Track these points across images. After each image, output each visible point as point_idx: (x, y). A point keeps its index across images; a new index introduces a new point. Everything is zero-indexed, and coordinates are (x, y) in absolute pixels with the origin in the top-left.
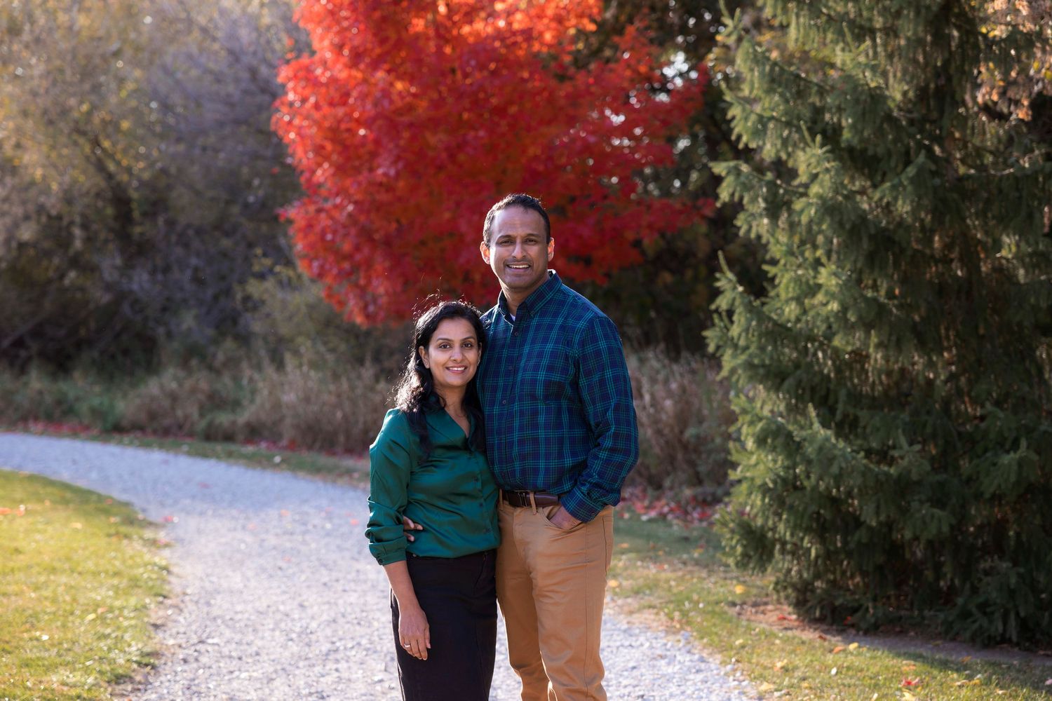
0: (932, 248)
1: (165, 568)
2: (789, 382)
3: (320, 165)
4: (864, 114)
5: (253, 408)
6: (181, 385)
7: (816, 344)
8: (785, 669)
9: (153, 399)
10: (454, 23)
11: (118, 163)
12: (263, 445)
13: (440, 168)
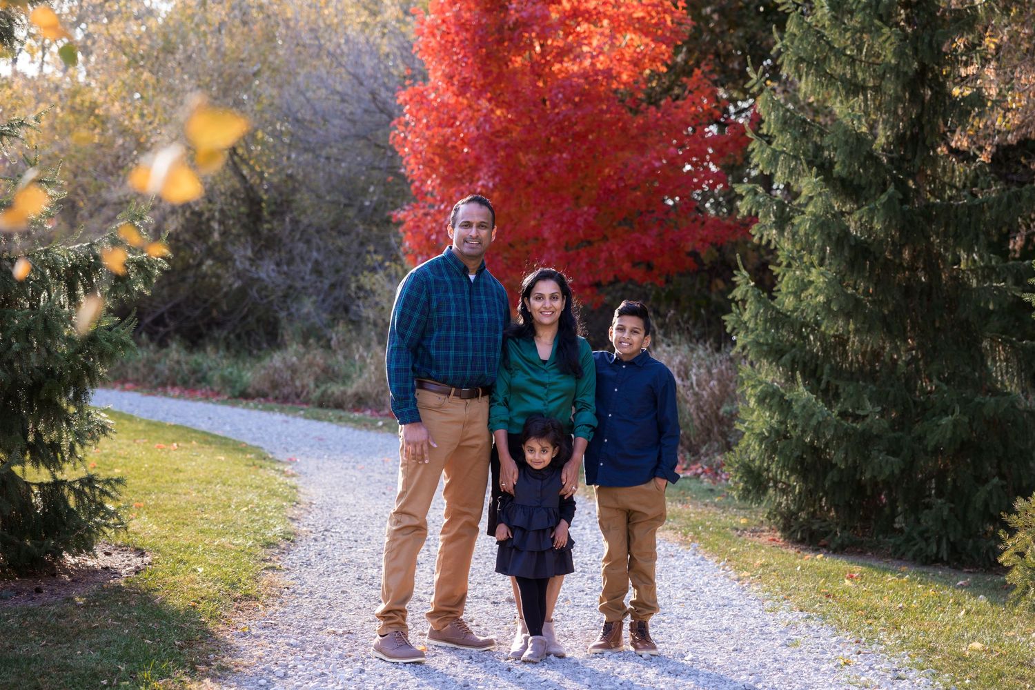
0: (902, 258)
1: (295, 488)
2: (787, 357)
3: (429, 176)
4: (851, 153)
5: (361, 381)
6: (300, 359)
7: (809, 330)
8: (762, 565)
9: (276, 370)
10: (547, 62)
11: (252, 169)
12: (368, 413)
13: (530, 183)
